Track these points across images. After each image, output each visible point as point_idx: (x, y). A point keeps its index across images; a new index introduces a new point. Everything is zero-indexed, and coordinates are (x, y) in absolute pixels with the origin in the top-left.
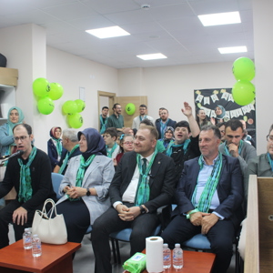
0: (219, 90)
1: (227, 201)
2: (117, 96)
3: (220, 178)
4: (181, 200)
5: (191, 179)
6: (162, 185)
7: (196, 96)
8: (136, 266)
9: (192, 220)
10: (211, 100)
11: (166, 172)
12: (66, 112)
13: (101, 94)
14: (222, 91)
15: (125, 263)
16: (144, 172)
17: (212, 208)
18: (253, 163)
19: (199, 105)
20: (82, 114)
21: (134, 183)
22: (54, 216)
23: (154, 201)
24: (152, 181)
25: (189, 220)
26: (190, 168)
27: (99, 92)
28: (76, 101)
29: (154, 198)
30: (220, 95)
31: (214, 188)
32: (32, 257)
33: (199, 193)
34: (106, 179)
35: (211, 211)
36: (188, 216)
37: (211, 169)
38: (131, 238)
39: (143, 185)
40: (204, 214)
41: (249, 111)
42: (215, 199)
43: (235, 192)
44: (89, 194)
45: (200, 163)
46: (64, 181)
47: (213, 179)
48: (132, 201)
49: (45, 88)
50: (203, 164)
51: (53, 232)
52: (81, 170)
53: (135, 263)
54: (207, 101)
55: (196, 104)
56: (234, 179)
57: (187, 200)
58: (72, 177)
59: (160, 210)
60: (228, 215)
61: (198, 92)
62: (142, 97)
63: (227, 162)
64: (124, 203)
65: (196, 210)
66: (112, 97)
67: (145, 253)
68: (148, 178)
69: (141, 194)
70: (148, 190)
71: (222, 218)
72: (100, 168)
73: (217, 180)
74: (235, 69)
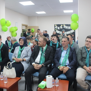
0: (63, 25)
1: (71, 63)
2: (28, 26)
3: (69, 55)
4: (56, 62)
5: (59, 55)
6: (49, 57)
7: (55, 26)
8: (43, 86)
9: (60, 69)
10: (60, 28)
11: (50, 52)
12: (11, 31)
13: (23, 25)
14: (64, 25)
15: (39, 85)
16: (42, 53)
17: (67, 65)
18: (80, 50)
19: (56, 30)
20: (17, 32)
21: (39, 56)
22: (11, 68)
23: (46, 62)
24: (46, 55)
25: (59, 69)
26: (59, 51)
27: (22, 24)
28: (15, 27)
29: (46, 61)
30: (63, 26)
31: (67, 58)
32: (4, 83)
33: (62, 60)
34: (29, 55)
35: (66, 66)
36: (59, 68)
37: (66, 52)
38: (39, 75)
39: (42, 57)
40: (64, 67)
41: (72, 32)
42: (68, 62)
43: (74, 60)
44: (23, 61)
45: (62, 49)
46: (13, 55)
47: (67, 55)
48: (39, 62)
49: (5, 22)
50: (63, 50)
51: (11, 74)
52: (20, 52)
53: (42, 85)
54: (59, 28)
55: (55, 29)
56: (74, 55)
57: (58, 62)
58: (16, 54)
59: (48, 66)
60: (72, 67)
61: (56, 25)
62: (37, 26)
63: (71, 49)
64: (36, 63)
65: (61, 66)
66: (26, 26)
67: (46, 81)
68: (44, 55)
69: (42, 60)
70: (44, 59)
71: (70, 68)
72: (27, 51)
73: (68, 55)
74: (72, 18)
